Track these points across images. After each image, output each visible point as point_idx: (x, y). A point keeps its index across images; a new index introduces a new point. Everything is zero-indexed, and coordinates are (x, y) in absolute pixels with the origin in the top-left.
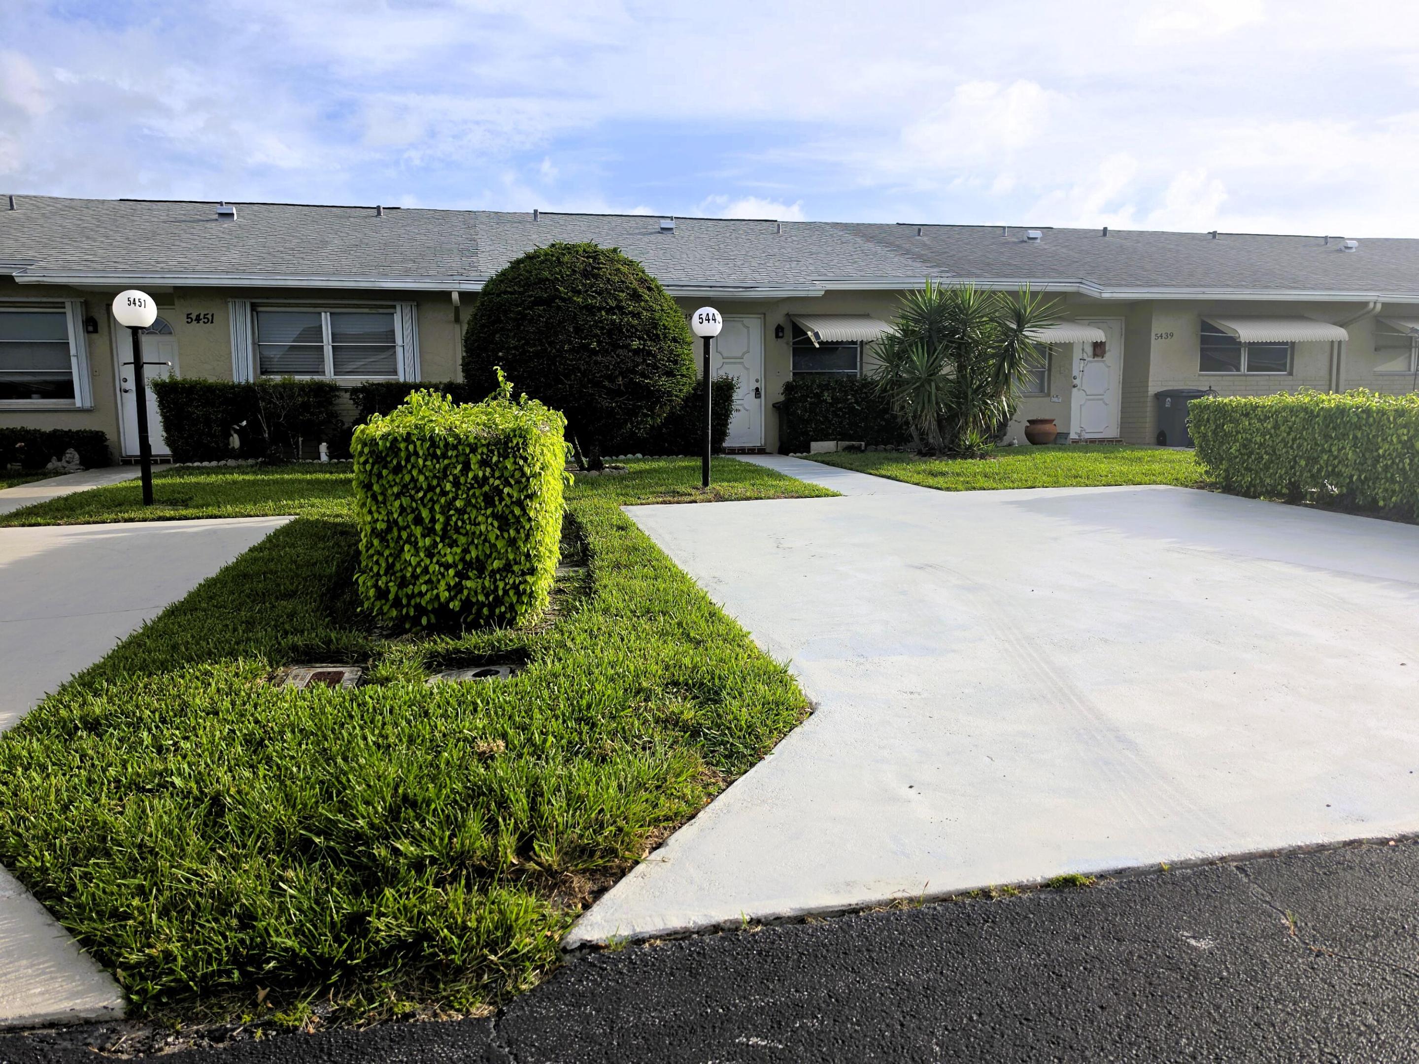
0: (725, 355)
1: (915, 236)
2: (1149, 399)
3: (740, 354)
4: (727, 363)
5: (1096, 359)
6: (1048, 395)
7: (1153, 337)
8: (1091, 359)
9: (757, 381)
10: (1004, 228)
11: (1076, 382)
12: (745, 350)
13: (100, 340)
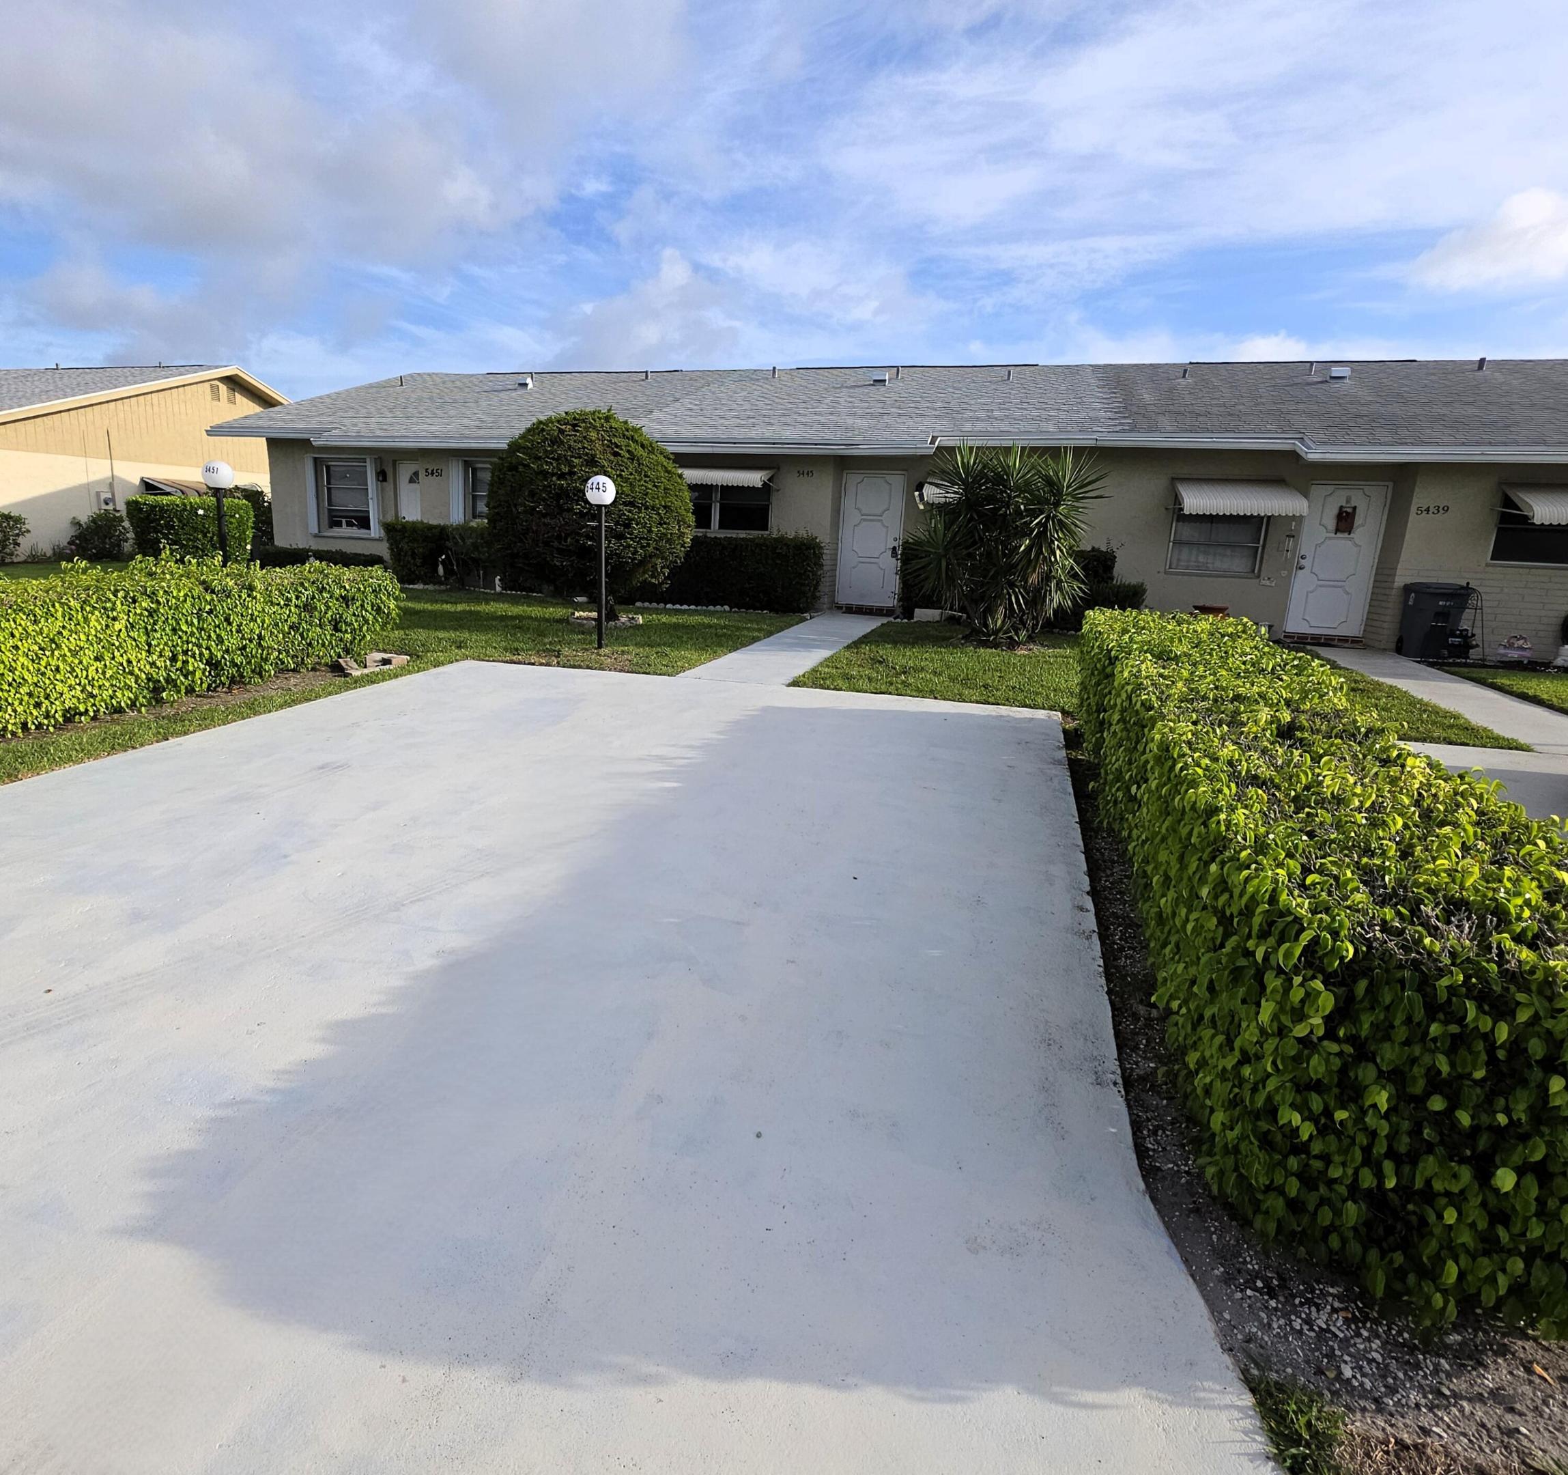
0: (863, 512)
1: (1177, 378)
2: (1394, 592)
3: (879, 511)
4: (865, 520)
5: (1339, 535)
6: (1258, 577)
7: (1413, 509)
8: (1333, 535)
9: (895, 539)
10: (1311, 363)
11: (1303, 562)
12: (885, 507)
13: (389, 486)
